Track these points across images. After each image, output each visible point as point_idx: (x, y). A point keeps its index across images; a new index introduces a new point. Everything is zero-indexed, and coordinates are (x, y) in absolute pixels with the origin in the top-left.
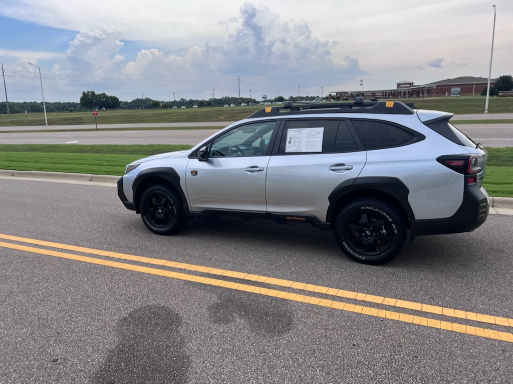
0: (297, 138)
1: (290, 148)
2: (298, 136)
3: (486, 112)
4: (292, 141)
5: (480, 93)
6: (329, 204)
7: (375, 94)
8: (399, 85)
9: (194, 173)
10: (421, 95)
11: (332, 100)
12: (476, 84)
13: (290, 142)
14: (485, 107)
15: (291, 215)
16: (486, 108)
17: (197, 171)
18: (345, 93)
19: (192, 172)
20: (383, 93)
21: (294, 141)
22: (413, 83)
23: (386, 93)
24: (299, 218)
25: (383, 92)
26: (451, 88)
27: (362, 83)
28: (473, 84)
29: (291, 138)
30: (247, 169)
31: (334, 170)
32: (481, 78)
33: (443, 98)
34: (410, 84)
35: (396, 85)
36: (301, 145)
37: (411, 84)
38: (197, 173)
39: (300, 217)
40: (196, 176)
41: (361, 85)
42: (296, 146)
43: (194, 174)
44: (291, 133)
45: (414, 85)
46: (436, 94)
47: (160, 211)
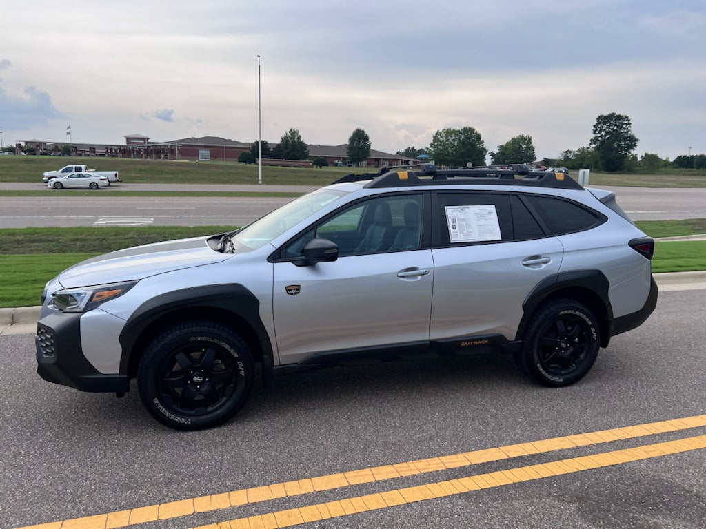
0: (463, 220)
1: (457, 235)
2: (462, 217)
3: (260, 182)
4: (457, 225)
5: (237, 159)
6: (523, 313)
7: (94, 148)
8: (128, 139)
9: (293, 289)
10: (163, 156)
11: (23, 153)
12: (226, 147)
13: (454, 227)
14: (258, 177)
15: (468, 339)
16: (260, 178)
17: (299, 286)
18: (41, 143)
19: (288, 289)
20: (107, 149)
21: (459, 226)
22: (148, 139)
23: (111, 149)
24: (479, 342)
25: (107, 147)
26: (198, 150)
27: (68, 131)
28: (223, 147)
29: (454, 221)
30: (399, 274)
31: (527, 265)
32: (230, 140)
33: (193, 162)
34: (144, 139)
35: (125, 139)
36: (471, 230)
37: (146, 140)
38: (299, 290)
39: (480, 339)
40: (297, 295)
41: (68, 133)
42: (465, 232)
43: (293, 292)
44: (451, 212)
45: (149, 141)
46: (182, 156)
47: (197, 379)
